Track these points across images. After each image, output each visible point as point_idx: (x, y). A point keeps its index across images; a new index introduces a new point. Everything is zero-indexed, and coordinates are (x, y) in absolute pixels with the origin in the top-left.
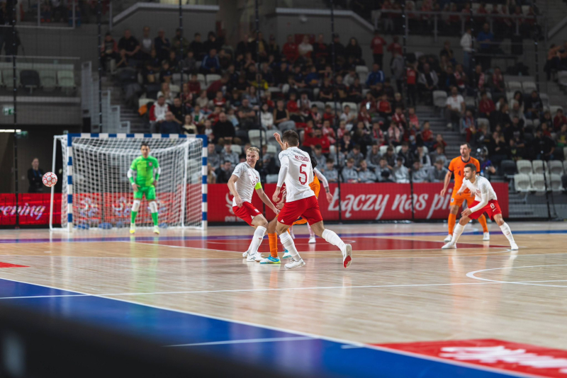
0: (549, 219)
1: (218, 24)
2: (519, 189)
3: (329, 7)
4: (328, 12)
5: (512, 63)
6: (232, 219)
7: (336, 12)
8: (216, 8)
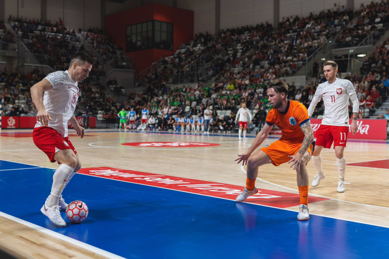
0: (107, 128)
1: (6, 68)
2: (99, 119)
3: (41, 64)
4: (41, 65)
5: (96, 83)
6: (10, 127)
7: (44, 66)
8: (5, 62)
